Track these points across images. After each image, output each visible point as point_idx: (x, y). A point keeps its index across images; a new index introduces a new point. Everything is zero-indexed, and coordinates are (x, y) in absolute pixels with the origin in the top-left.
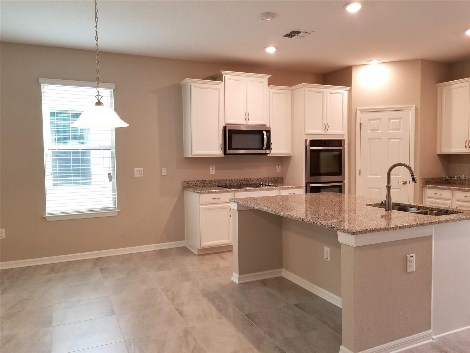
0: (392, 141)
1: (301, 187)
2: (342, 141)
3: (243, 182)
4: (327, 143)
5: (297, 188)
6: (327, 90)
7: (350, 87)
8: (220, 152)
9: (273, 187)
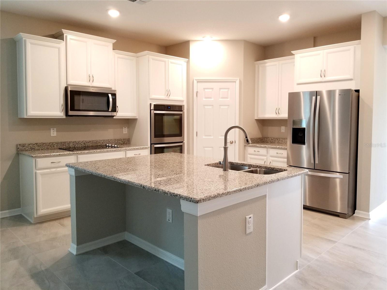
0: (222, 107)
1: (146, 148)
2: (182, 106)
3: (89, 144)
4: (169, 107)
5: (143, 149)
6: (168, 60)
7: (188, 59)
8: (61, 113)
9: (119, 149)
